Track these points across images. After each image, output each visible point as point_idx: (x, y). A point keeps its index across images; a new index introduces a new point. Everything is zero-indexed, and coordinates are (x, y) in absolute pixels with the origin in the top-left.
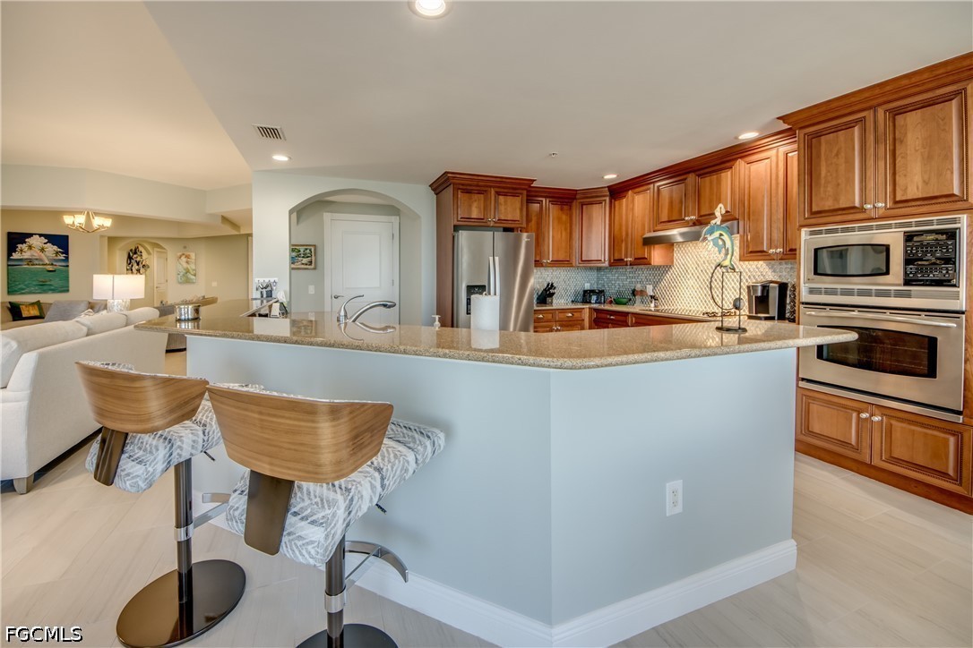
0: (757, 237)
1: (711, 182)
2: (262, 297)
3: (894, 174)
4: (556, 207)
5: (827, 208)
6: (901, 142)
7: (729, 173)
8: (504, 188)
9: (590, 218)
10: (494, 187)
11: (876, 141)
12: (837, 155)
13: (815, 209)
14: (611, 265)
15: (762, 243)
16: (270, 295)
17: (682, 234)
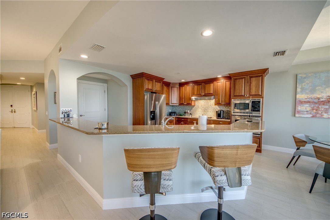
0: (219, 100)
1: (208, 86)
2: (65, 117)
3: (250, 89)
4: (166, 87)
5: (237, 95)
6: (252, 83)
7: (213, 84)
8: (157, 80)
9: (174, 91)
10: (155, 79)
11: (247, 82)
12: (240, 84)
13: (235, 95)
14: (179, 105)
15: (220, 101)
16: (68, 116)
17: (195, 98)
